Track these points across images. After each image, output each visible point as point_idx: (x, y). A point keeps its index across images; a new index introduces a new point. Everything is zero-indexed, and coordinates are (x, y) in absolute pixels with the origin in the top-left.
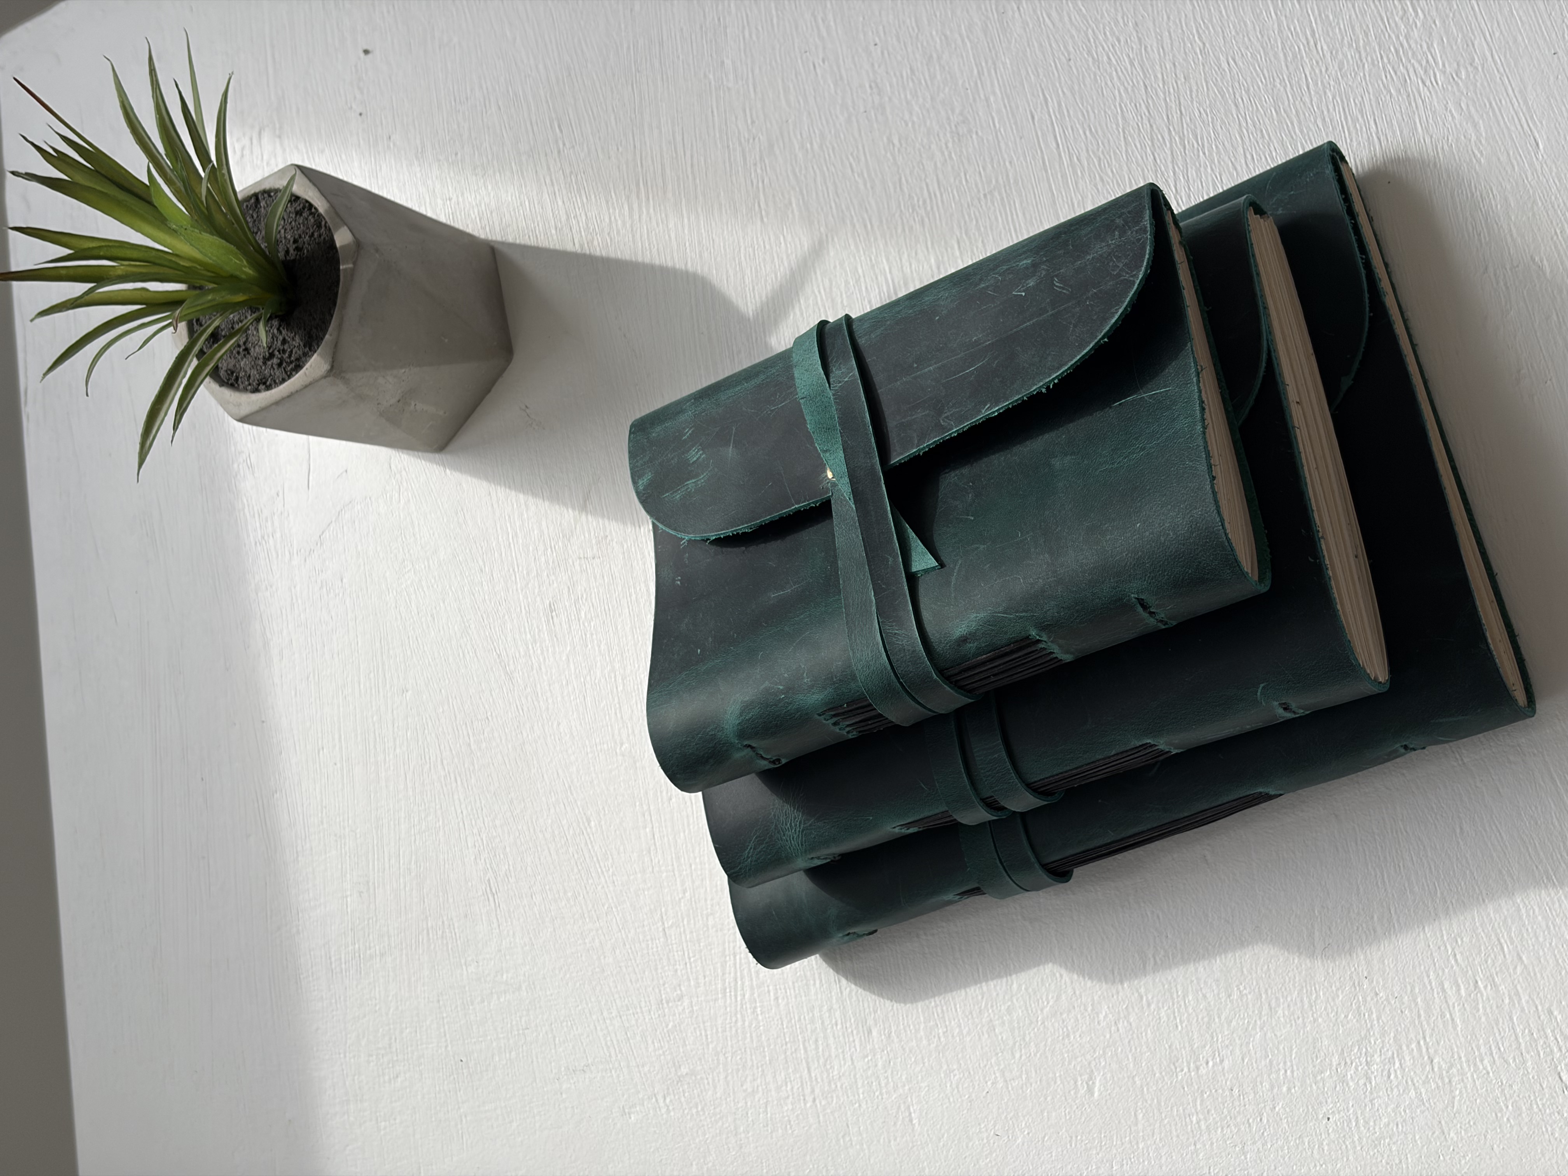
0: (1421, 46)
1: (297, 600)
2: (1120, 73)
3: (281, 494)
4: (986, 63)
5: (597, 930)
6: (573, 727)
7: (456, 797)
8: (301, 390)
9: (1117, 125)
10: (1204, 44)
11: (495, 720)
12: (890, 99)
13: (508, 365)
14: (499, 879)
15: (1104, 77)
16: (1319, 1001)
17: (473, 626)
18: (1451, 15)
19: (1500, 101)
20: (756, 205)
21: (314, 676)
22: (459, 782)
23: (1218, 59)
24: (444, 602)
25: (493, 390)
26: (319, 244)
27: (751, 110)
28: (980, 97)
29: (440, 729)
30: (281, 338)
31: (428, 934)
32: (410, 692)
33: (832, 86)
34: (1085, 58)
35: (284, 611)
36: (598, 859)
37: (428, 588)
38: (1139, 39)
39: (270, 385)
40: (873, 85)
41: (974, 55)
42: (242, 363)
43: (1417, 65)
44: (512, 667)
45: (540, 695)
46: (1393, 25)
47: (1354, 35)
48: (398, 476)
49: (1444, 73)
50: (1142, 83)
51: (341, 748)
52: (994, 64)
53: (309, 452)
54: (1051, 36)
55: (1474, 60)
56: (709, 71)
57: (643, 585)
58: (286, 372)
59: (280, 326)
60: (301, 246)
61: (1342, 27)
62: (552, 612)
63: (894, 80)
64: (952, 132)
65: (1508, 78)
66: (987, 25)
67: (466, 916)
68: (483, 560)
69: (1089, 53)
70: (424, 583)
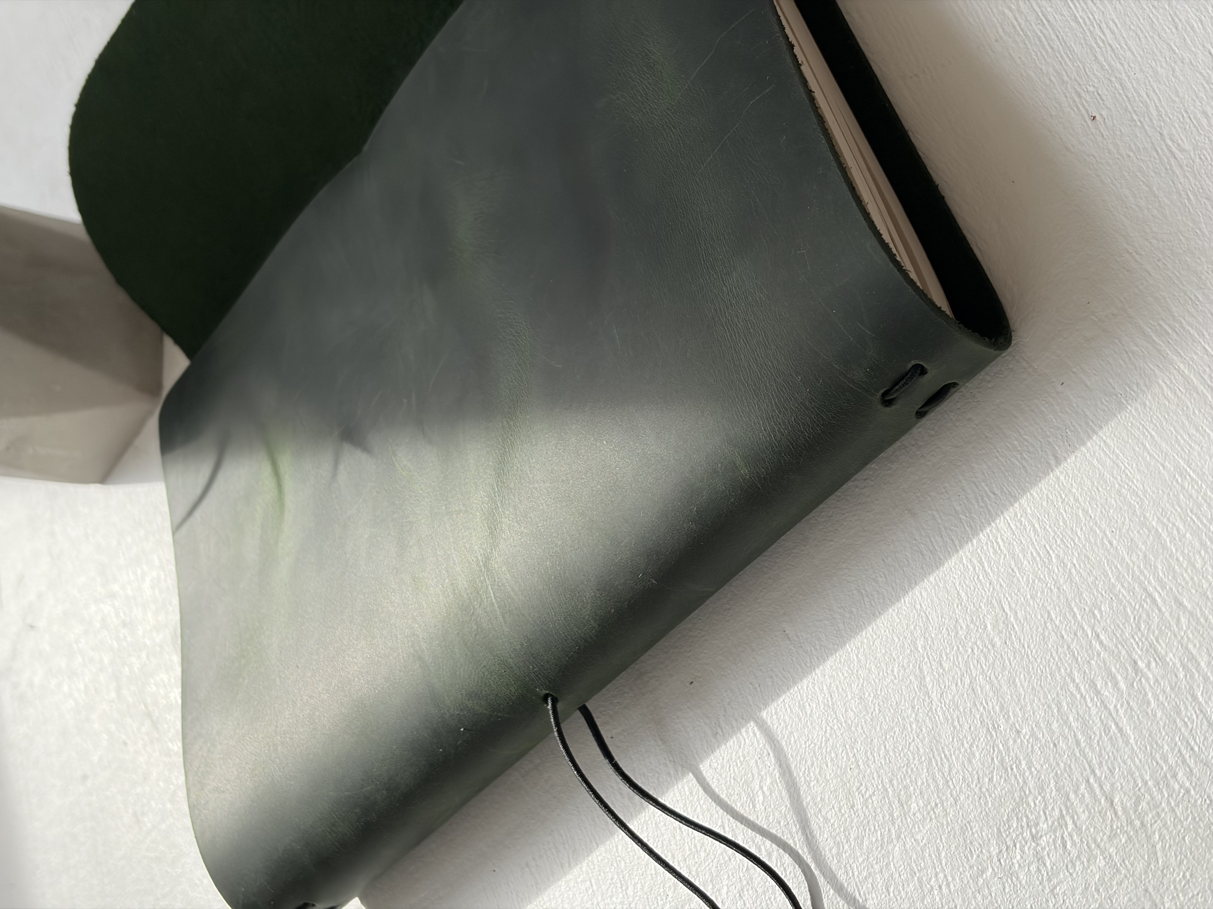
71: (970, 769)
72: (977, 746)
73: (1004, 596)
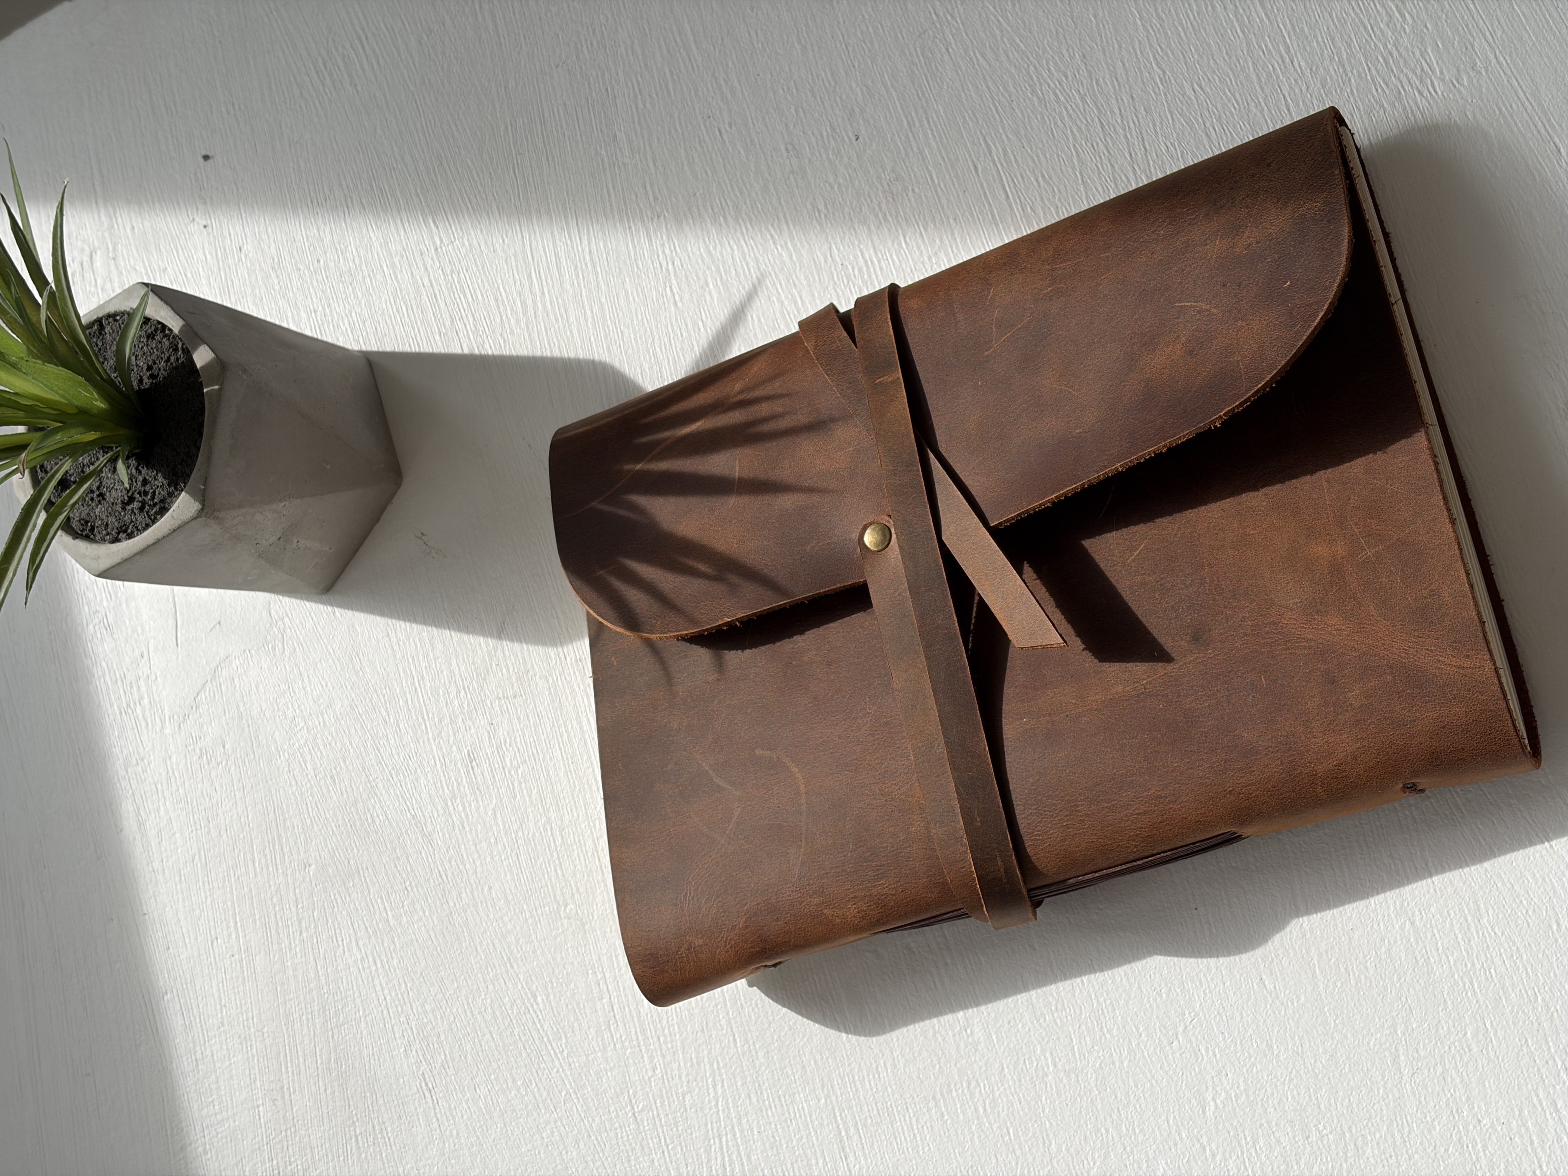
0: (1413, 54)
1: (173, 773)
2: (1071, 112)
3: (145, 654)
4: (917, 113)
5: (555, 1122)
6: (508, 891)
7: (377, 982)
8: (169, 535)
9: (1074, 169)
10: (1164, 72)
11: (415, 889)
12: (810, 161)
13: (399, 488)
14: (435, 1072)
15: (1054, 118)
16: (1413, 1135)
17: (380, 785)
18: (1444, 17)
19: (1511, 106)
20: (668, 289)
21: (200, 857)
22: (379, 965)
23: (1182, 87)
24: (345, 761)
25: (383, 518)
26: (177, 368)
27: (652, 186)
28: (912, 150)
29: (352, 905)
30: (141, 478)
31: (357, 1142)
32: (313, 866)
33: (742, 151)
34: (1029, 99)
35: (159, 787)
36: (548, 1038)
37: (325, 746)
38: (1089, 72)
39: (132, 532)
40: (790, 148)
41: (901, 105)
42: (97, 511)
43: (1410, 75)
44: (430, 827)
45: (465, 856)
46: (1378, 33)
47: (1335, 47)
48: (280, 623)
49: (1443, 80)
50: (1097, 120)
51: (238, 937)
52: (926, 113)
53: (175, 606)
54: (988, 78)
55: (1476, 65)
56: (601, 147)
57: (575, 723)
58: (149, 517)
59: (139, 465)
60: (156, 373)
61: (1320, 39)
62: (471, 762)
63: (813, 140)
64: (884, 192)
65: (1517, 80)
66: (913, 72)
67: (400, 1117)
68: (386, 710)
69: (1033, 92)
70: (319, 741)
71: (1428, 1137)
72: (1439, 1123)
73: (1488, 1014)
